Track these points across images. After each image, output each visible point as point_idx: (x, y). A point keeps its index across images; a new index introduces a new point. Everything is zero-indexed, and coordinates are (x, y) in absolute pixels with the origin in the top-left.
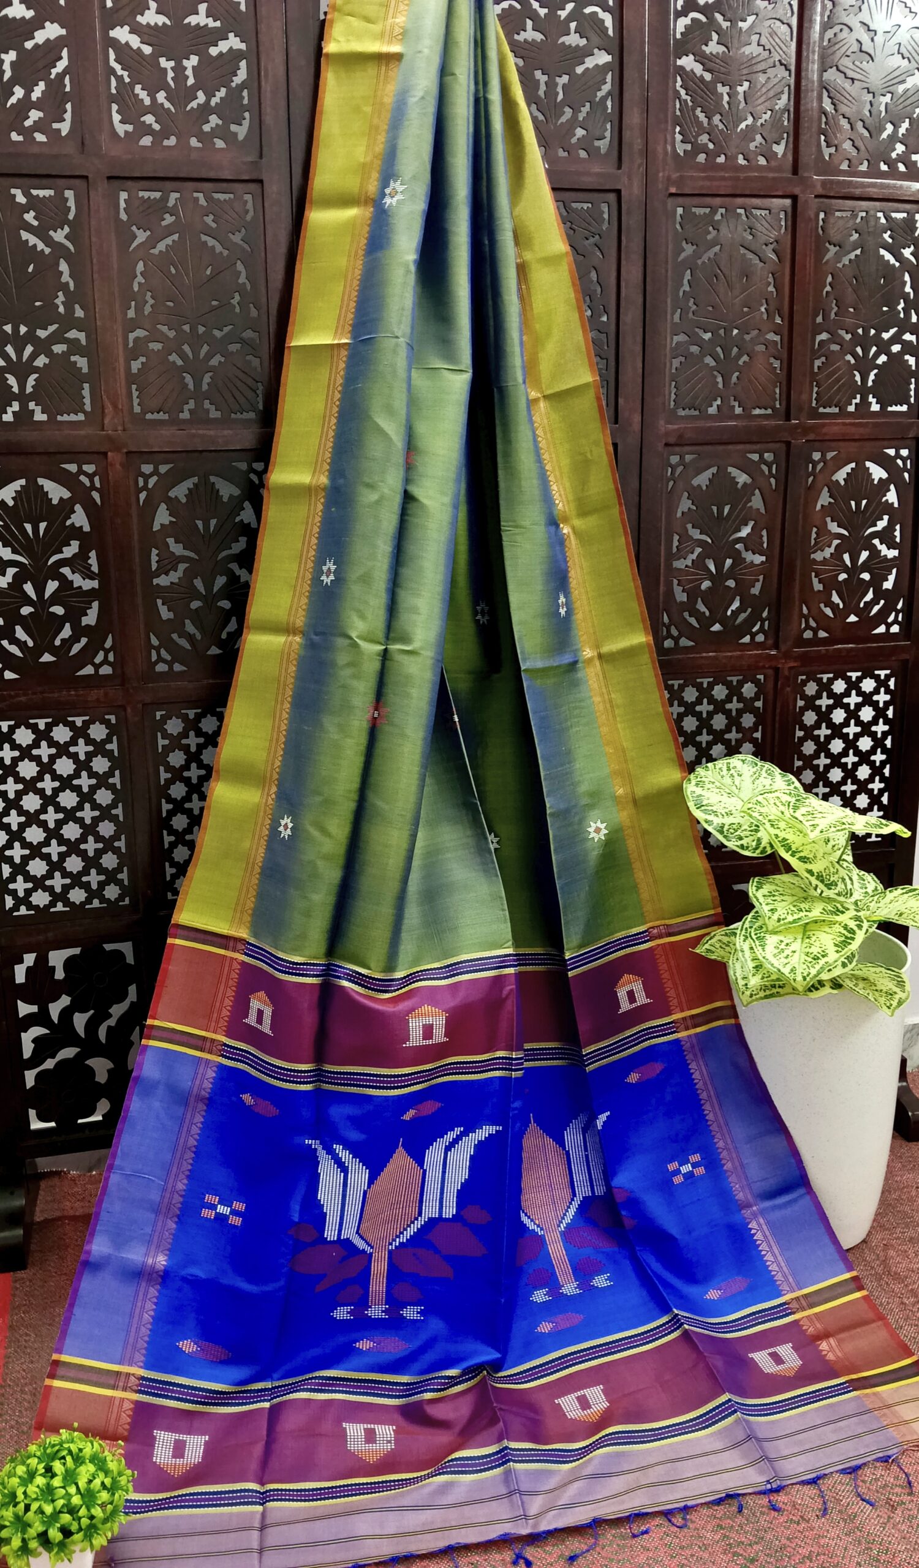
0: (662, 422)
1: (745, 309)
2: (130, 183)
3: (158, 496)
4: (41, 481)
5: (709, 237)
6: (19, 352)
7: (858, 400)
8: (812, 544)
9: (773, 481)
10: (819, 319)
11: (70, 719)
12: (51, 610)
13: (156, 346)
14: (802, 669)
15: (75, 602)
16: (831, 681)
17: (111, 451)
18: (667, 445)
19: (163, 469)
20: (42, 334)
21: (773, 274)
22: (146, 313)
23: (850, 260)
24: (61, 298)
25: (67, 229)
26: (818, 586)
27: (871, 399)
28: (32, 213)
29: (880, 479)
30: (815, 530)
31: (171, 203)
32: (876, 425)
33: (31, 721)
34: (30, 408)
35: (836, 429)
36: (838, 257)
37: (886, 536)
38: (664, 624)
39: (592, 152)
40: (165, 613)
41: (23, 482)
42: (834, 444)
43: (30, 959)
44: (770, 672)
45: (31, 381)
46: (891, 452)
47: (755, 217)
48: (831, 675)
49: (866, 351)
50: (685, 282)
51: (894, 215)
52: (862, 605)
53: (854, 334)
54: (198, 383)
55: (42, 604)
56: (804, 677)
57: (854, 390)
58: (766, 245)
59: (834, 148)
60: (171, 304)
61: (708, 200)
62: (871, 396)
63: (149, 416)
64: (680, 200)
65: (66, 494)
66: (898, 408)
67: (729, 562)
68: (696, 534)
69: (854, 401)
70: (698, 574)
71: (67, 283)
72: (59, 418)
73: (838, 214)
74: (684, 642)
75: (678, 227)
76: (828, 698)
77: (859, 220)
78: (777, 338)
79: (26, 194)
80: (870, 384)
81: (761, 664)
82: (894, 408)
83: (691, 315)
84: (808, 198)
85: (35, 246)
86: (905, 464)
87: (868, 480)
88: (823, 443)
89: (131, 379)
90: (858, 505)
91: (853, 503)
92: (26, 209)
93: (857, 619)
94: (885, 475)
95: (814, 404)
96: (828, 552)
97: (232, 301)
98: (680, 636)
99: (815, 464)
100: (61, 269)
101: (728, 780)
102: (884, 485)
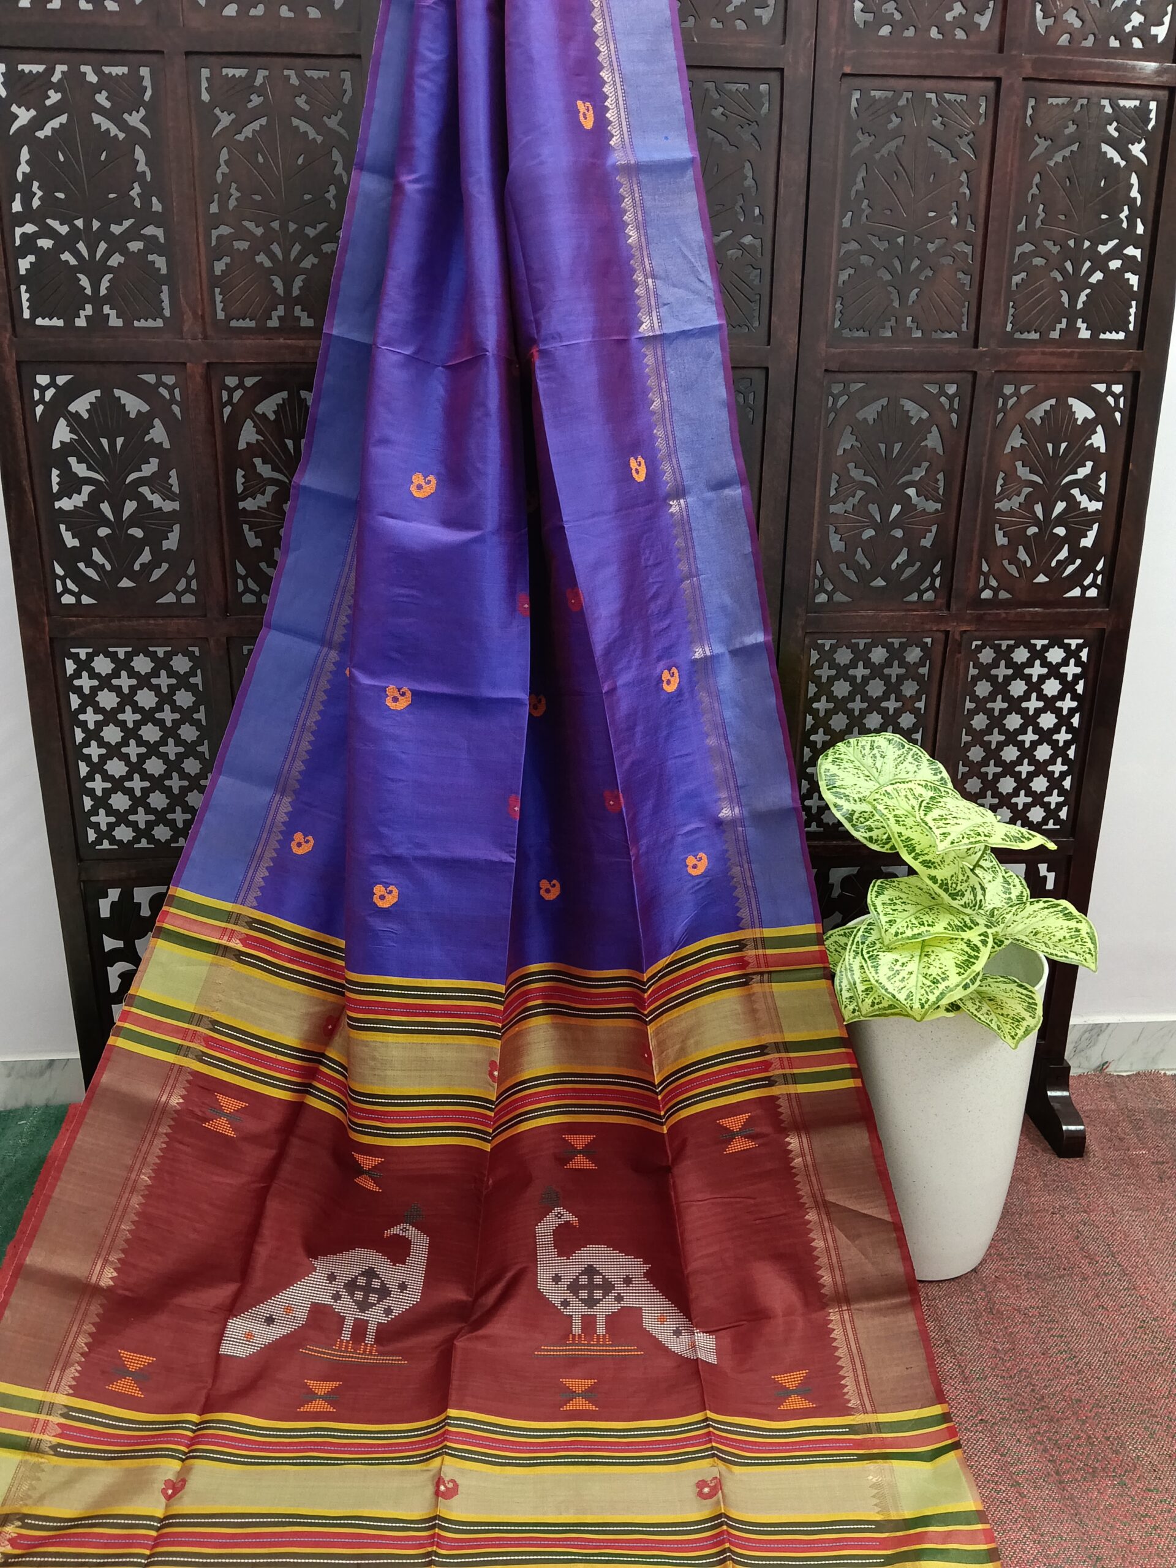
0: (822, 346)
1: (932, 214)
2: (212, 59)
3: (245, 410)
4: (117, 392)
5: (891, 126)
6: (92, 250)
7: (1063, 325)
8: (998, 492)
9: (954, 417)
10: (1021, 227)
11: (151, 649)
12: (130, 531)
13: (242, 245)
14: (977, 634)
15: (153, 524)
16: (1011, 649)
17: (190, 362)
18: (826, 370)
19: (249, 382)
20: (116, 229)
21: (967, 173)
22: (231, 208)
23: (1064, 158)
24: (136, 190)
25: (142, 112)
26: (1001, 539)
27: (1080, 323)
28: (104, 94)
29: (1086, 419)
30: (1002, 475)
31: (259, 81)
32: (1081, 355)
33: (111, 649)
34: (105, 312)
35: (1032, 359)
36: (1049, 153)
37: (1088, 486)
38: (816, 576)
39: (753, 23)
40: (253, 541)
41: (98, 393)
42: (1030, 376)
43: (114, 894)
44: (941, 636)
45: (105, 283)
46: (1101, 388)
47: (949, 102)
48: (1012, 642)
49: (1077, 268)
50: (859, 179)
51: (1122, 103)
52: (1053, 564)
53: (1064, 247)
54: (288, 288)
55: (119, 525)
56: (979, 643)
57: (1061, 312)
58: (961, 137)
59: (1053, 19)
60: (258, 198)
61: (892, 82)
62: (1080, 320)
63: (233, 323)
64: (858, 81)
65: (145, 408)
66: (1114, 336)
67: (896, 509)
68: (857, 474)
69: (1059, 326)
70: (860, 522)
71: (144, 173)
72: (136, 324)
73: (1050, 100)
74: (839, 597)
75: (854, 115)
76: (1007, 667)
77: (1078, 108)
78: (968, 249)
79: (98, 71)
80: (1080, 306)
81: (927, 627)
82: (1108, 336)
83: (864, 218)
84: (1013, 82)
85: (108, 131)
86: (1117, 402)
87: (1069, 422)
88: (1017, 375)
89: (215, 281)
90: (1056, 448)
91: (1050, 446)
92: (97, 88)
93: (1047, 580)
94: (1091, 414)
95: (1009, 327)
96: (1016, 502)
97: (326, 195)
98: (834, 591)
99: (1006, 399)
100: (136, 157)
101: (869, 761)
102: (1089, 427)
